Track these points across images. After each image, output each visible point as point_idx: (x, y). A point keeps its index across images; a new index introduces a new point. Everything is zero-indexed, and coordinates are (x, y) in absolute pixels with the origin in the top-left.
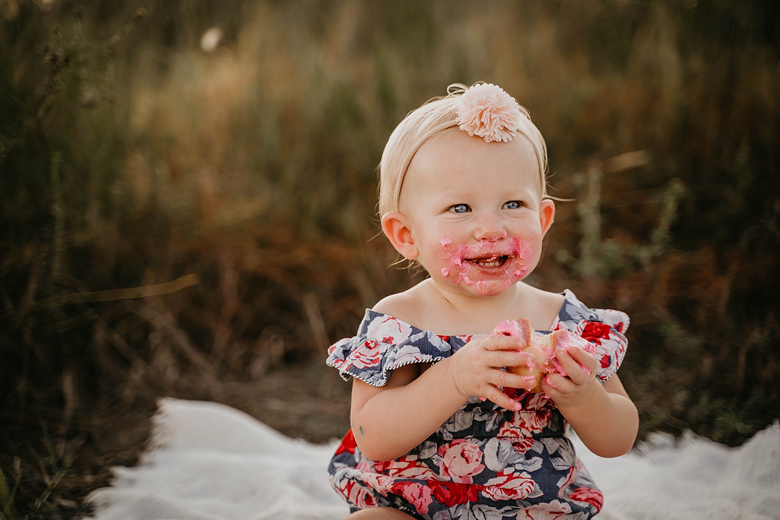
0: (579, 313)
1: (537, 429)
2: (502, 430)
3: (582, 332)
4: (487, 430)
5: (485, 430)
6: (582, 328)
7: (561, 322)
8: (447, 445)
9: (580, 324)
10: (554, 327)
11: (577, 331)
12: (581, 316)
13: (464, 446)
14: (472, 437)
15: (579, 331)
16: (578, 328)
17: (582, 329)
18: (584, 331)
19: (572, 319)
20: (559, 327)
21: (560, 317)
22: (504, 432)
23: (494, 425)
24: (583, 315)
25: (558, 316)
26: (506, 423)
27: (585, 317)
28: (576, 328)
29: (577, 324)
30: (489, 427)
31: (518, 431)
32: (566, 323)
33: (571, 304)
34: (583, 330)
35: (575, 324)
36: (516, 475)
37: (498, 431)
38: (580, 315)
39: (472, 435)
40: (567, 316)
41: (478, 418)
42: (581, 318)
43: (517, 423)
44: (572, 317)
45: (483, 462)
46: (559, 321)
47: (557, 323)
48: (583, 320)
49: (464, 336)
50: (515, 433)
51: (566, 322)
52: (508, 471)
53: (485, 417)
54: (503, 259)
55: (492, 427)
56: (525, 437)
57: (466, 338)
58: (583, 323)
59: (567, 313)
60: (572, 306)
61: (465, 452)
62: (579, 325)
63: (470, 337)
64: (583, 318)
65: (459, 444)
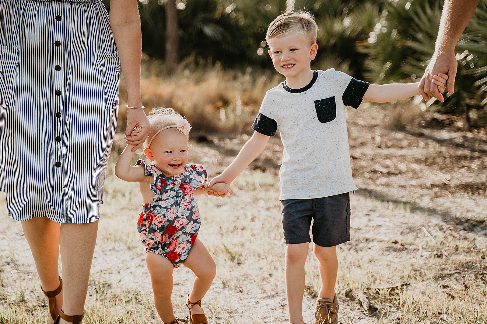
2: (182, 202)
4: (178, 203)
26: (183, 200)
31: (186, 201)
36: (183, 218)
37: (181, 202)
41: (176, 200)
43: (185, 199)
45: (177, 214)
50: (185, 202)
52: (182, 217)
53: (177, 199)
54: (179, 165)
56: (188, 202)
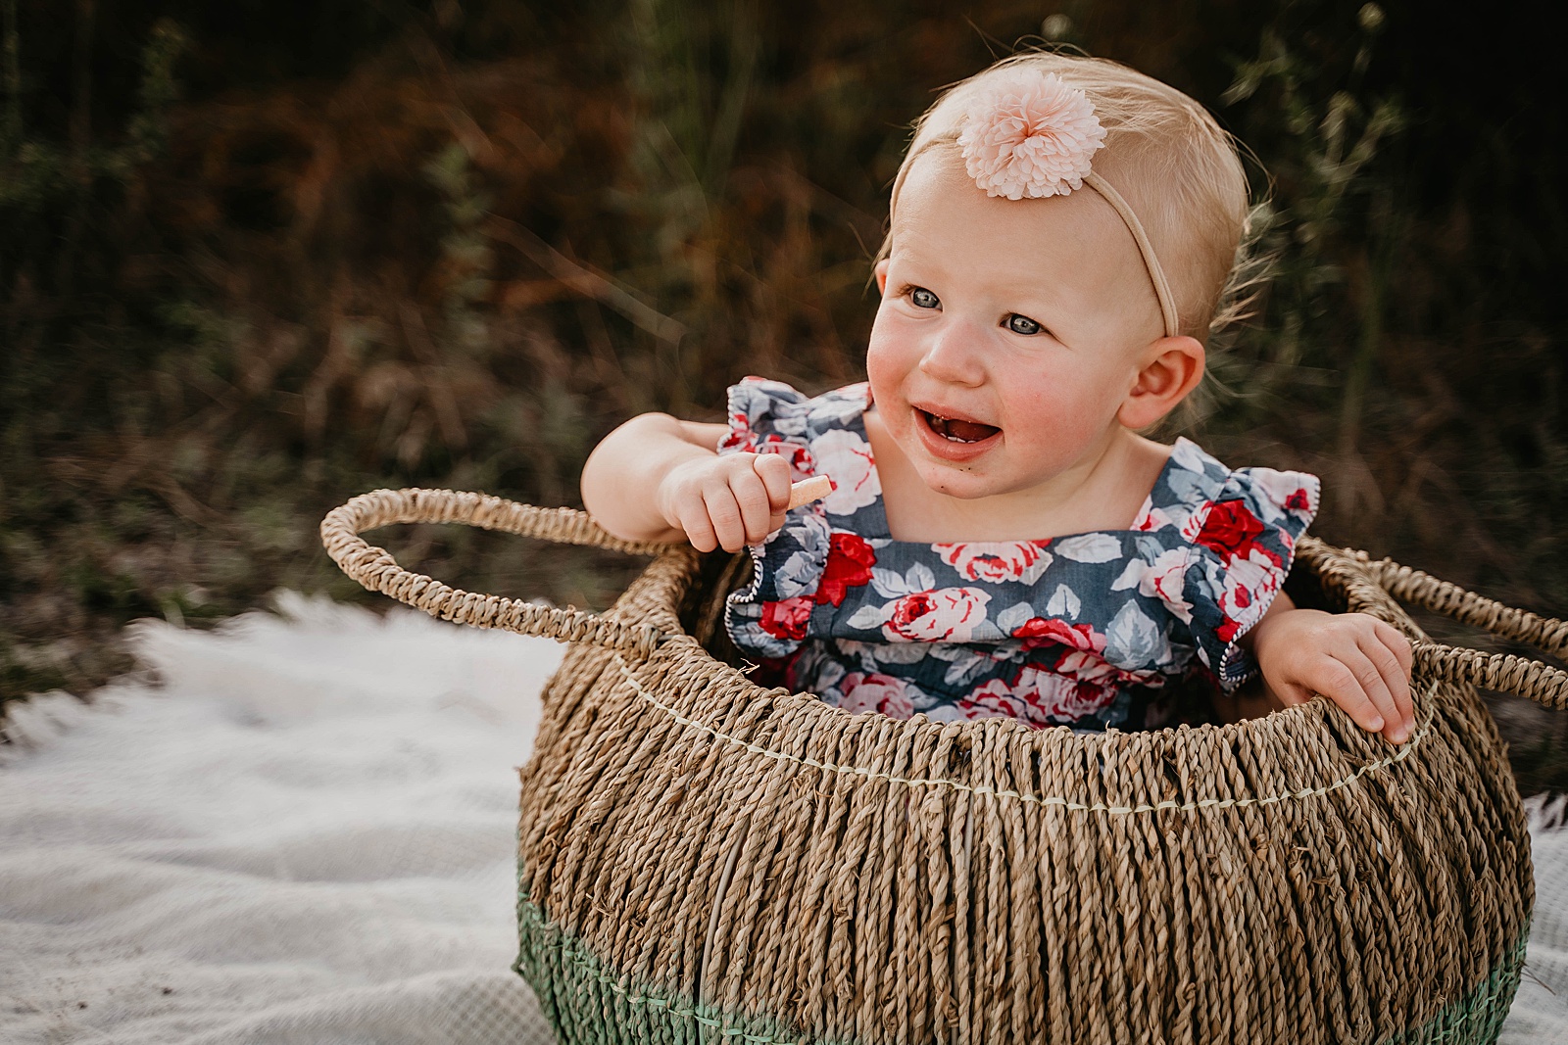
0: (1197, 488)
1: (1064, 713)
3: (1199, 530)
5: (942, 678)
6: (1200, 520)
7: (1156, 510)
8: (861, 676)
9: (1197, 512)
10: (1140, 521)
11: (1189, 527)
12: (1201, 494)
13: (889, 692)
14: (913, 681)
15: (1193, 527)
16: (1191, 522)
17: (1199, 524)
18: (1204, 529)
19: (1180, 502)
20: (1151, 521)
21: (1153, 500)
22: (982, 696)
23: (964, 677)
24: (1205, 492)
25: (1149, 498)
27: (1209, 495)
28: (1188, 521)
29: (1190, 511)
30: (954, 676)
32: (1165, 511)
33: (1182, 468)
34: (1202, 525)
35: (1186, 514)
37: (969, 689)
38: (1198, 491)
39: (913, 678)
40: (1170, 496)
42: (1201, 498)
44: (1180, 497)
46: (1152, 509)
47: (1148, 512)
48: (1205, 502)
49: (949, 546)
51: (1166, 509)
55: (959, 679)
57: (952, 550)
58: (1203, 509)
59: (1170, 490)
60: (1183, 472)
61: (887, 704)
62: (1194, 514)
63: (961, 548)
64: (1206, 498)
65: (882, 684)
